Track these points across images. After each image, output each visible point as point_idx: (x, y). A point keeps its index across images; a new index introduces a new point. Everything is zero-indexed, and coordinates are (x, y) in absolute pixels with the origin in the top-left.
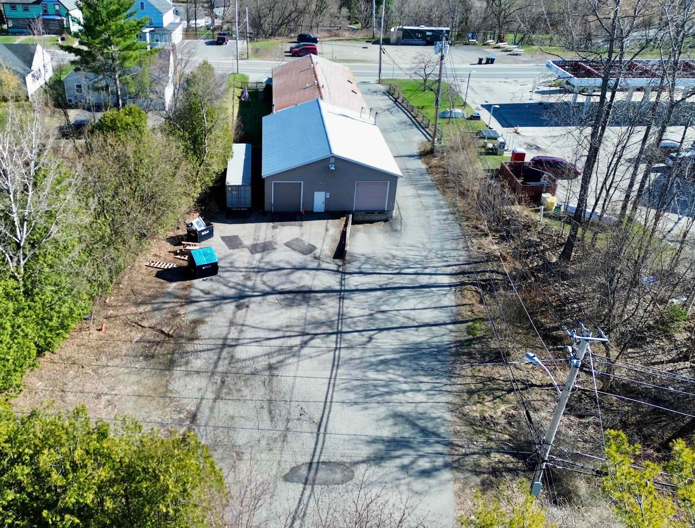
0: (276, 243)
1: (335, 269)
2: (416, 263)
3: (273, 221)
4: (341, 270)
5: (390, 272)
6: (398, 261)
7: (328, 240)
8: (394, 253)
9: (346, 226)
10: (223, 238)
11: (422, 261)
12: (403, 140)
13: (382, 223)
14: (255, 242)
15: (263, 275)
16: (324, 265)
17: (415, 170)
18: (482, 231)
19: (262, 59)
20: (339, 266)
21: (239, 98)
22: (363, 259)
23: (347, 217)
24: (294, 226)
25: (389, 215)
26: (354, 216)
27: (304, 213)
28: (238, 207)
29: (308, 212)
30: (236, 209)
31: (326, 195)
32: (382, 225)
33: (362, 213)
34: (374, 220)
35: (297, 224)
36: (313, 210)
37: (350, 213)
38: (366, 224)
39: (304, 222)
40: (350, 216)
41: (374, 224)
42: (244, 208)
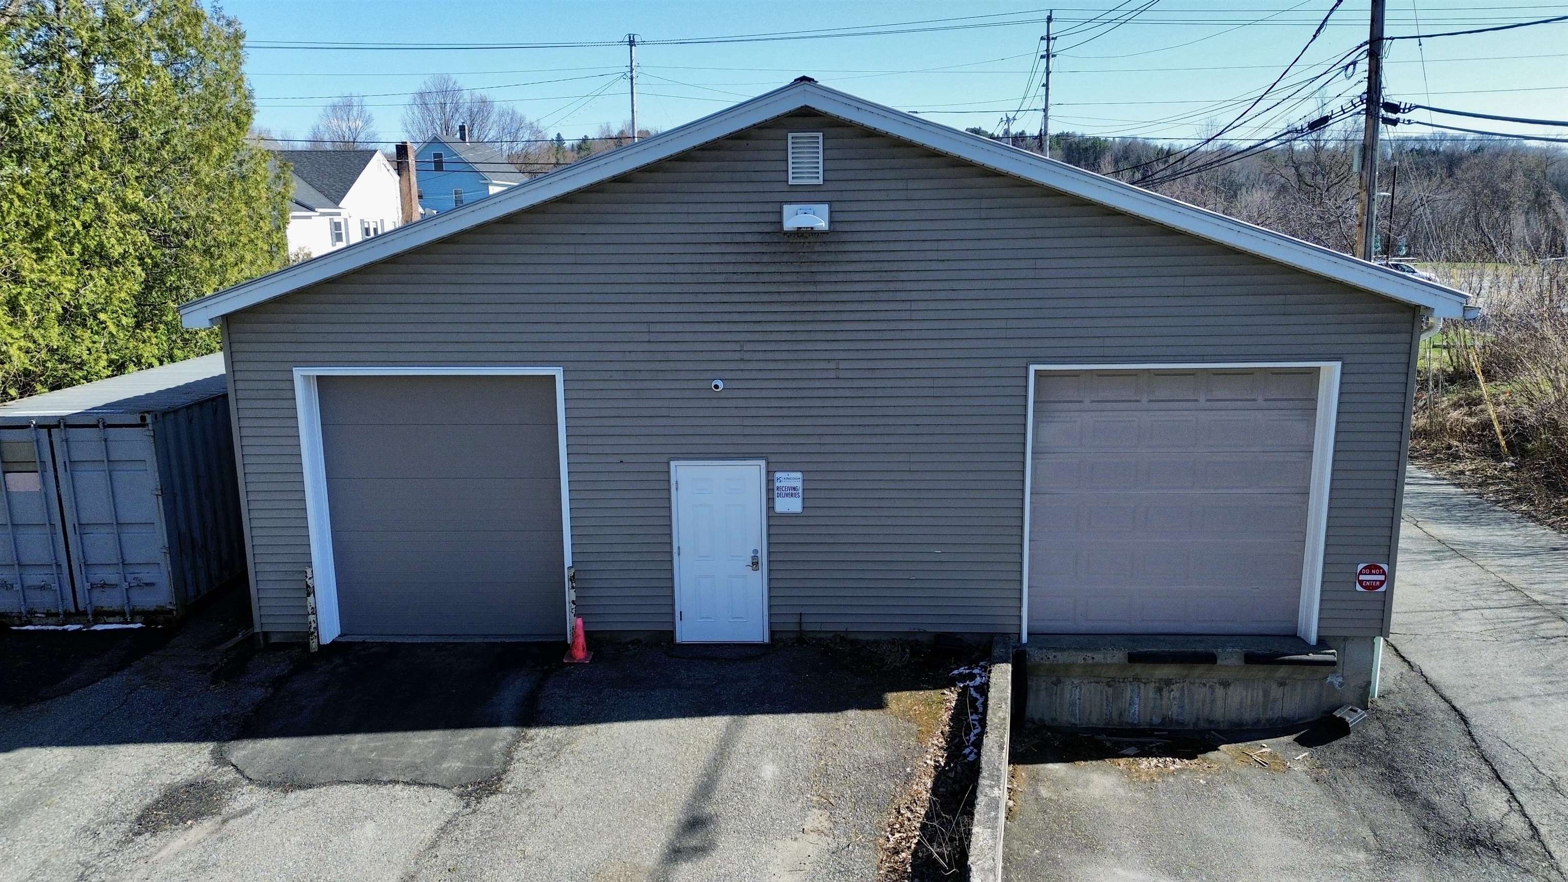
23: (965, 689)
24: (407, 783)
25: (1335, 680)
26: (1029, 683)
27: (580, 653)
28: (73, 610)
29: (632, 642)
30: (51, 628)
31: (770, 490)
32: (1298, 768)
33: (1102, 656)
34: (1207, 726)
35: (453, 765)
36: (673, 623)
37: (997, 651)
38: (1147, 764)
39: (543, 732)
40: (993, 680)
41: (1211, 755)
42: (122, 614)
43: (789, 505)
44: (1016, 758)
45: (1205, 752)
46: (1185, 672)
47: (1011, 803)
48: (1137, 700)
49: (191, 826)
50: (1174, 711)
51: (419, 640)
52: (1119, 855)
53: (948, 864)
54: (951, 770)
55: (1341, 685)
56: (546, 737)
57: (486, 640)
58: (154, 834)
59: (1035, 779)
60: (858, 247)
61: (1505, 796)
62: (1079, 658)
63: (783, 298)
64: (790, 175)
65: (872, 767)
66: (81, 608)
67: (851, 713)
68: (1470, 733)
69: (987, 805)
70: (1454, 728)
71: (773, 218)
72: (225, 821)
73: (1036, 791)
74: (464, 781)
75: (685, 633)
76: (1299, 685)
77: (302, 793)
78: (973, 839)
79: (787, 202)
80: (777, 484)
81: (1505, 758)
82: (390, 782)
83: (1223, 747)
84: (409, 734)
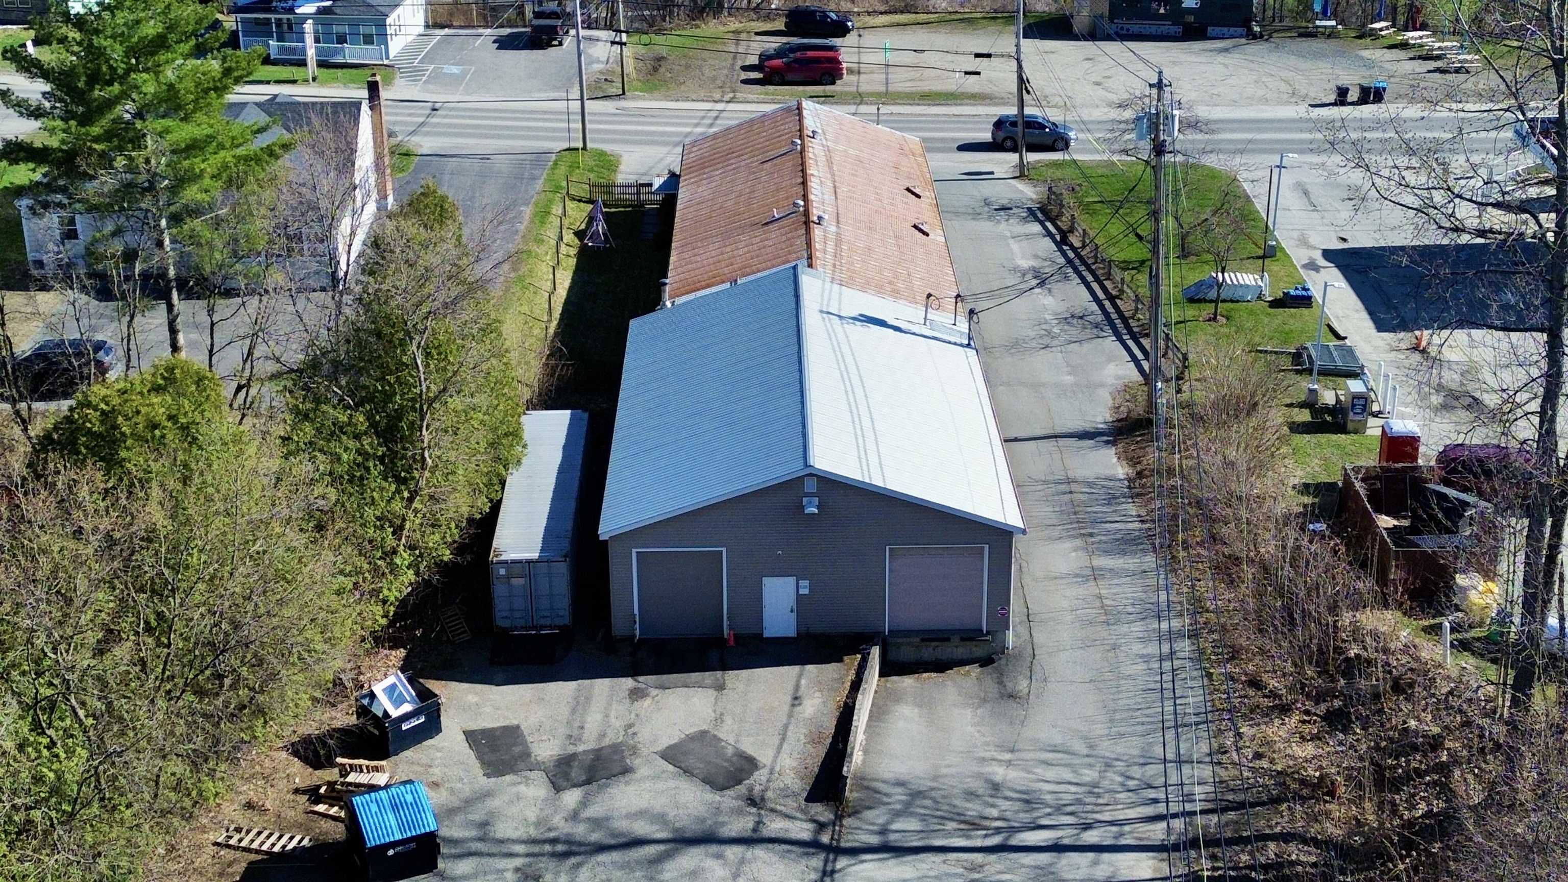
0: (634, 750)
1: (806, 836)
2: (1059, 809)
3: (634, 672)
4: (825, 839)
5: (978, 843)
6: (1005, 805)
7: (798, 735)
8: (999, 773)
9: (856, 686)
10: (470, 736)
11: (1079, 802)
12: (1068, 379)
13: (974, 670)
14: (571, 749)
15: (579, 865)
16: (775, 826)
17: (1090, 485)
18: (1273, 695)
19: (667, 98)
20: (821, 826)
21: (580, 234)
22: (899, 796)
23: (864, 654)
24: (698, 687)
26: (886, 649)
27: (732, 643)
28: (532, 626)
29: (749, 637)
31: (797, 587)
32: (975, 675)
33: (913, 639)
34: (950, 661)
35: (709, 682)
36: (763, 630)
37: (875, 640)
38: (926, 675)
40: (873, 651)
41: (950, 671)
42: (550, 627)
43: (804, 591)
44: (882, 675)
45: (947, 670)
46: (942, 643)
47: (875, 688)
48: (926, 653)
50: (938, 657)
52: (905, 702)
55: (995, 646)
56: (732, 673)
57: (693, 636)
58: (637, 701)
59: (886, 682)
60: (828, 519)
61: (1029, 682)
62: (904, 640)
63: (802, 525)
64: (805, 489)
65: (835, 679)
66: (535, 625)
68: (1032, 662)
70: (1029, 659)
71: (799, 501)
73: (886, 686)
74: (714, 686)
75: (766, 634)
76: (980, 647)
77: (669, 690)
79: (804, 497)
80: (800, 585)
81: (1038, 670)
82: (693, 687)
83: (954, 668)
84: (689, 673)
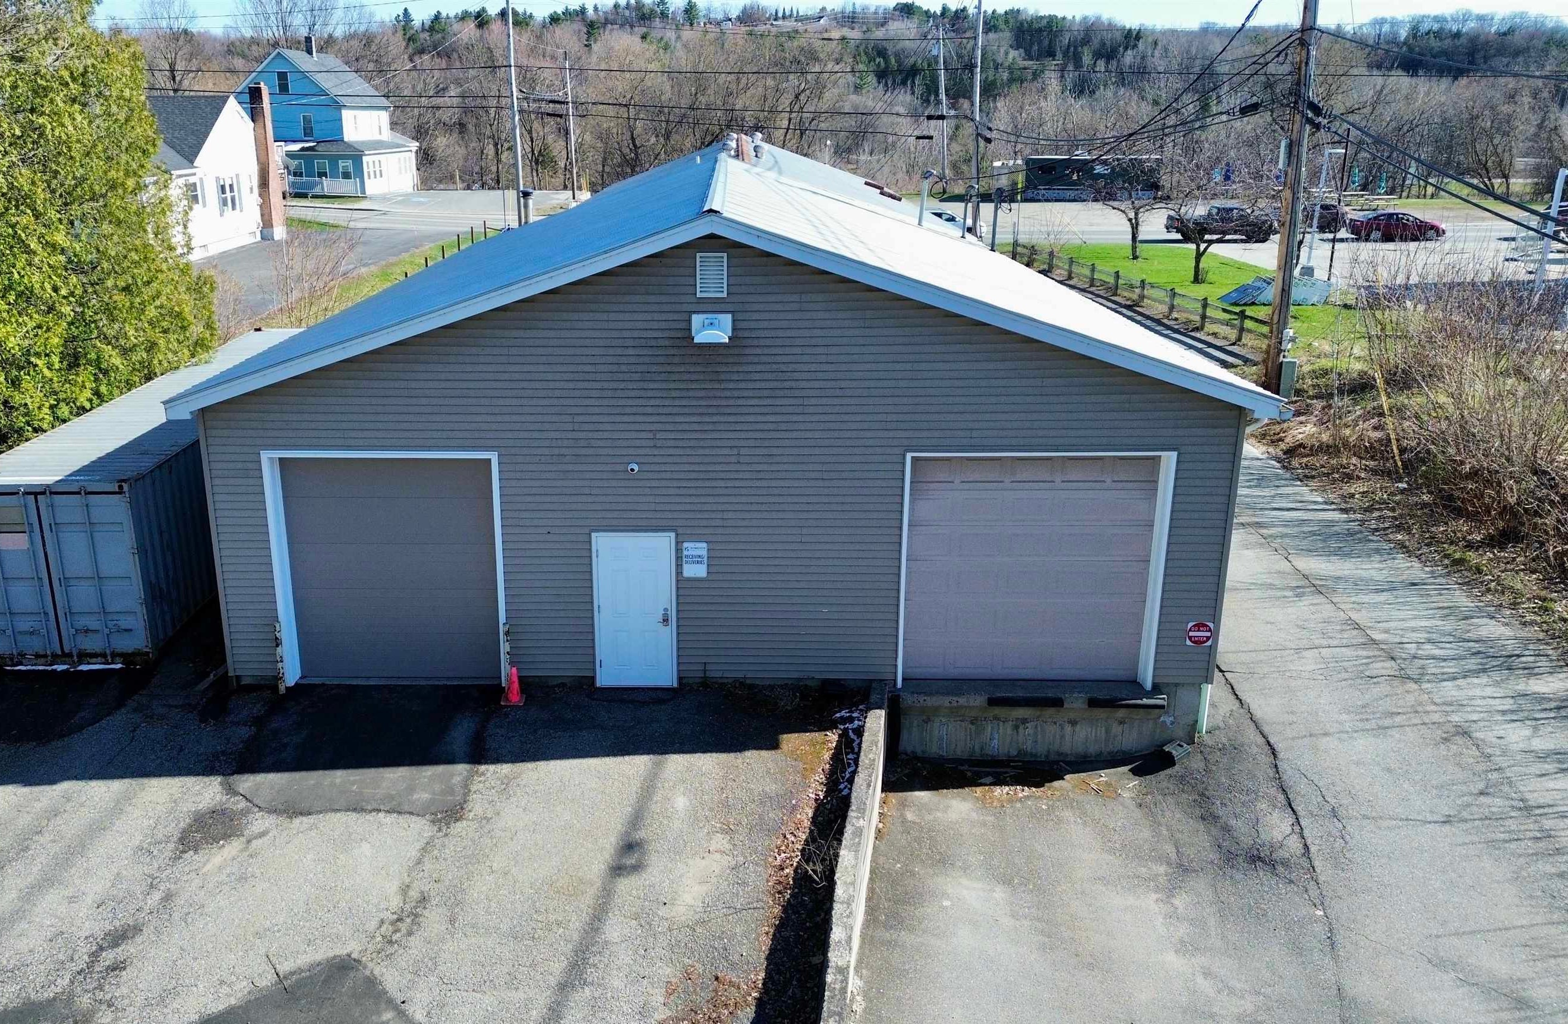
23: (846, 730)
24: (388, 812)
25: (1168, 720)
26: (902, 720)
27: (515, 698)
28: (60, 653)
29: (558, 686)
30: (41, 668)
31: (679, 558)
32: (1126, 795)
33: (965, 700)
34: (1057, 758)
35: (422, 796)
36: (594, 670)
37: (874, 697)
38: (1000, 792)
39: (492, 768)
40: (867, 725)
41: (1057, 784)
42: (103, 655)
43: (696, 571)
44: (890, 786)
45: (1051, 781)
46: (1038, 713)
47: (881, 825)
48: (996, 736)
49: (223, 846)
50: (1029, 746)
51: (372, 683)
52: (965, 869)
53: (821, 879)
54: (828, 802)
55: (1172, 723)
56: (495, 772)
57: (430, 683)
58: (196, 851)
59: (903, 805)
60: (758, 351)
61: (1291, 820)
62: (945, 701)
63: (691, 394)
64: (698, 290)
65: (765, 799)
66: (67, 651)
67: (748, 754)
68: (1276, 766)
69: (853, 833)
70: (1265, 759)
71: (683, 325)
72: (249, 842)
73: (902, 816)
74: (433, 809)
75: (605, 679)
76: (1136, 724)
77: (305, 819)
78: (840, 860)
79: (695, 312)
80: (685, 553)
81: (1300, 789)
82: (374, 810)
83: (1067, 777)
84: (381, 770)
